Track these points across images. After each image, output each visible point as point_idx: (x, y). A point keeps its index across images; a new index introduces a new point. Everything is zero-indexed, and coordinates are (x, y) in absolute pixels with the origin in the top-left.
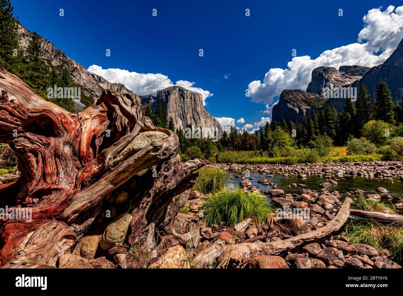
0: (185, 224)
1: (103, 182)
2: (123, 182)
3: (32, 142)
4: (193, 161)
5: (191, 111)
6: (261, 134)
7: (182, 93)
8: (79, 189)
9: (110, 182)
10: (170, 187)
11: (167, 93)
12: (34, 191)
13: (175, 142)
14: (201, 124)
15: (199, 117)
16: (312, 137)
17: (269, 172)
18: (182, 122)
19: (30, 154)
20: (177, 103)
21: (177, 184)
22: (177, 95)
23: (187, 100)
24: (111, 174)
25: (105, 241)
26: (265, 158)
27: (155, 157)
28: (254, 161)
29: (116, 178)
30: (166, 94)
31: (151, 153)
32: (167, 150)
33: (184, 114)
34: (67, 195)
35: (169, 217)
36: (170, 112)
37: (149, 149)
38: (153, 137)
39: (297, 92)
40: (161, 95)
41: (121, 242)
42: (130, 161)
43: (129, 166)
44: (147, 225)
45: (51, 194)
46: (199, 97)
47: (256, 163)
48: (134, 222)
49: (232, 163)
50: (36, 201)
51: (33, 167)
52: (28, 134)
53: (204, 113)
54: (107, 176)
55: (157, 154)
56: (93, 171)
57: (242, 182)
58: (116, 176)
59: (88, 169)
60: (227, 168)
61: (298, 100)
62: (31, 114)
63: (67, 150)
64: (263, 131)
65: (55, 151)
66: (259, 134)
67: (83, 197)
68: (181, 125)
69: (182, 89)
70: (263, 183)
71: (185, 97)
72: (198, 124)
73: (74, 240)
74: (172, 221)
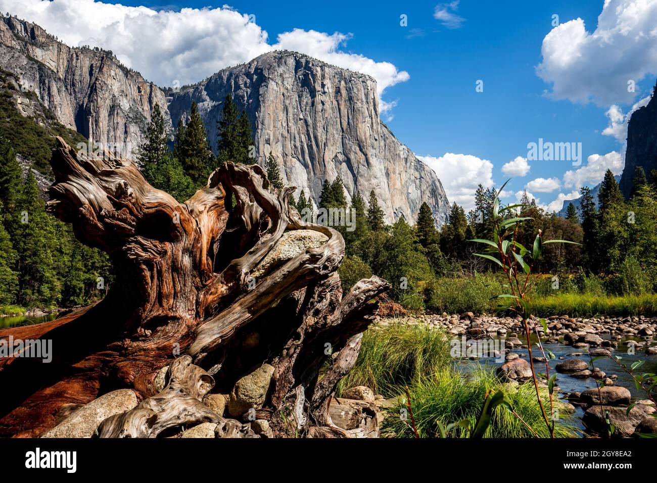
0: (350, 413)
1: (237, 308)
2: (263, 310)
3: (145, 250)
4: (370, 280)
5: (338, 137)
6: (586, 213)
7: (306, 75)
8: (202, 319)
9: (247, 308)
10: (333, 322)
11: (255, 77)
12: (149, 319)
13: (340, 248)
14: (374, 181)
15: (366, 155)
17: (599, 340)
18: (308, 173)
19: (144, 267)
20: (290, 110)
21: (343, 318)
22: (290, 82)
23: (323, 98)
24: (249, 296)
25: (237, 401)
26: (595, 297)
27: (312, 271)
28: (554, 307)
29: (256, 303)
30: (251, 79)
31: (307, 265)
32: (330, 261)
33: (314, 147)
34: (188, 326)
35: (320, 392)
36: (268, 142)
37: (304, 259)
38: (307, 239)
40: (236, 83)
41: (260, 404)
42: (277, 278)
43: (275, 284)
44: (294, 387)
45: (167, 324)
46: (366, 88)
47: (561, 313)
48: (278, 375)
49: (478, 313)
50: (149, 334)
51: (147, 284)
52: (140, 239)
53: (382, 143)
54: (242, 299)
55: (316, 267)
56: (219, 292)
57: (505, 368)
58: (255, 299)
59: (213, 290)
60: (462, 328)
62: (146, 210)
63: (186, 261)
64: (593, 204)
65: (173, 262)
66: (579, 213)
67: (211, 329)
68: (305, 184)
69: (307, 62)
70: (572, 371)
71: (318, 87)
72: (361, 180)
73: (211, 383)
74: (326, 402)
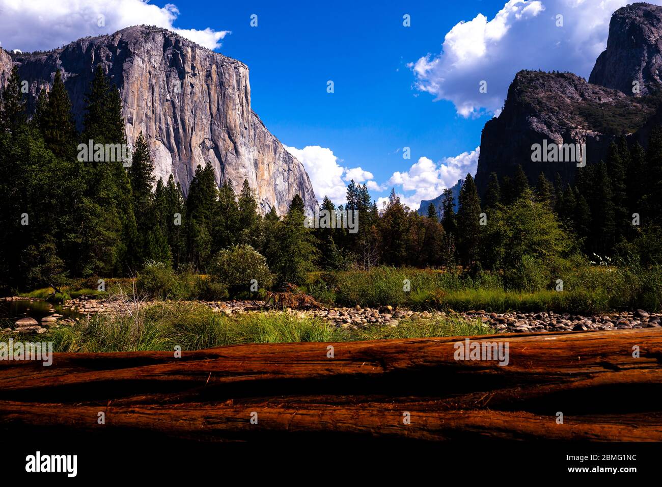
5: (206, 122)
7: (175, 55)
11: (119, 51)
14: (242, 170)
15: (235, 143)
16: (605, 230)
18: (173, 157)
20: (157, 89)
22: (157, 59)
23: (193, 80)
30: (114, 53)
33: (181, 131)
36: (131, 121)
39: (562, 80)
40: (97, 55)
53: (252, 133)
61: (562, 106)
66: (440, 212)
69: (177, 41)
71: (188, 69)
72: (229, 169)
